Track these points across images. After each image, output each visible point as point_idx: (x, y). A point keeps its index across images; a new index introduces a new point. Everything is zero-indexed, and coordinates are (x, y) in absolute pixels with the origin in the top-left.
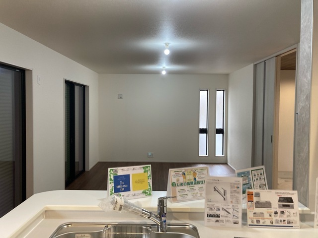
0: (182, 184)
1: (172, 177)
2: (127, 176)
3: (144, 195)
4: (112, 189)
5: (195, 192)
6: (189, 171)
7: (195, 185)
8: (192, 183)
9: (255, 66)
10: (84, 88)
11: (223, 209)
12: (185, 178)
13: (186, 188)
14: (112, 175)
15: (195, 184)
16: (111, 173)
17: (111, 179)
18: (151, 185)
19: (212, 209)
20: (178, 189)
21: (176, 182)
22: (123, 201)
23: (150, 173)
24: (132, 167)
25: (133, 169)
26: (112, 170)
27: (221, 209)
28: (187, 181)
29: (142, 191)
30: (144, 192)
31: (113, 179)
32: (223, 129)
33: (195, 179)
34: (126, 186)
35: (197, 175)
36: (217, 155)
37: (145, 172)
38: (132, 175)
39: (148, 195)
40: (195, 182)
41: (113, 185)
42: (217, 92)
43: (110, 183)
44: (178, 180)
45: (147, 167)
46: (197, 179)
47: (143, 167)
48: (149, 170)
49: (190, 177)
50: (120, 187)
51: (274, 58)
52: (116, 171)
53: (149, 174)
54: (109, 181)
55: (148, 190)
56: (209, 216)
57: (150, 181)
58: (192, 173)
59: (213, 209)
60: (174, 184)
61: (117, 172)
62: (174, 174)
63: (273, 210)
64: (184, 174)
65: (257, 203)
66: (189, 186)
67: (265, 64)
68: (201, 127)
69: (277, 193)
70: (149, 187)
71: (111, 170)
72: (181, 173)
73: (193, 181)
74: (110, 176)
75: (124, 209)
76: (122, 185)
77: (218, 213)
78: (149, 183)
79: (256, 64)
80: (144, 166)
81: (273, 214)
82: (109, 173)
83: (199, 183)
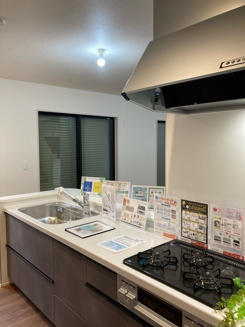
2: (91, 183)
4: (83, 189)
6: (116, 183)
11: (109, 206)
16: (83, 180)
19: (105, 205)
25: (95, 179)
29: (98, 193)
34: (90, 188)
35: (121, 187)
37: (101, 182)
38: (94, 182)
40: (119, 192)
46: (121, 190)
47: (100, 179)
50: (87, 188)
54: (82, 184)
56: (104, 210)
58: (118, 185)
61: (86, 179)
63: (134, 214)
65: (127, 207)
69: (138, 202)
77: (107, 208)
81: (133, 216)
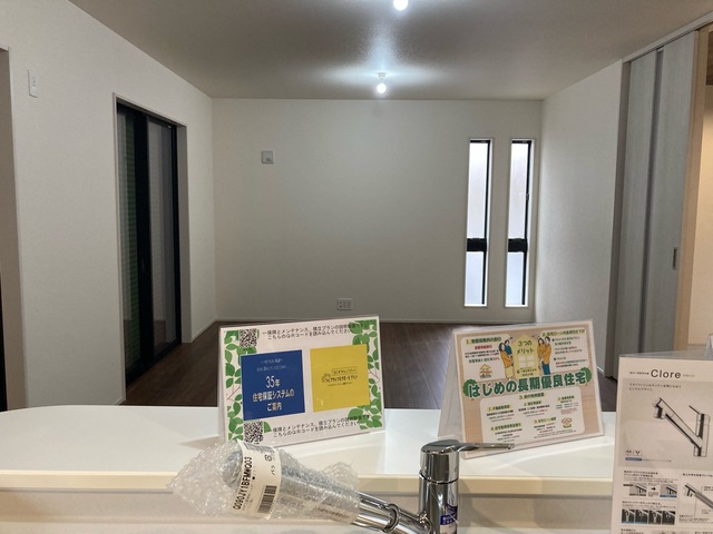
0: (499, 388)
1: (465, 361)
2: (294, 358)
3: (356, 425)
4: (236, 407)
5: (548, 415)
6: (525, 338)
7: (546, 391)
8: (535, 383)
9: (628, 65)
10: (173, 130)
11: (690, 490)
12: (509, 364)
13: (514, 400)
14: (234, 353)
15: (547, 385)
16: (233, 347)
17: (230, 370)
18: (380, 390)
19: (641, 491)
20: (487, 403)
21: (478, 379)
22: (278, 470)
23: (374, 344)
24: (310, 325)
25: (316, 332)
26: (236, 333)
27: (681, 491)
28: (519, 377)
29: (345, 412)
30: (355, 416)
31: (237, 367)
32: (526, 240)
33: (546, 368)
34: (290, 394)
35: (553, 355)
36: (509, 304)
37: (356, 342)
38: (312, 350)
39: (370, 424)
40: (547, 380)
41: (237, 389)
42: (514, 145)
43: (229, 383)
44: (485, 373)
45: (365, 325)
46: (554, 369)
47: (352, 326)
48: (373, 334)
49: (527, 362)
50: (267, 396)
51: (692, 36)
52: (252, 338)
53: (373, 348)
54: (224, 377)
55: (368, 408)
56: (631, 520)
57: (377, 375)
58: (535, 345)
59: (649, 489)
60: (470, 388)
61: (254, 341)
62: (472, 348)
64: (508, 350)
66: (523, 393)
67: (659, 55)
68: (470, 236)
70: (373, 398)
71: (229, 334)
72: (495, 346)
73: (539, 374)
74: (229, 357)
75: (283, 501)
76: (275, 389)
77: (666, 505)
78: (372, 381)
79: (630, 62)
80: (353, 320)
82: (223, 346)
83: (558, 381)
